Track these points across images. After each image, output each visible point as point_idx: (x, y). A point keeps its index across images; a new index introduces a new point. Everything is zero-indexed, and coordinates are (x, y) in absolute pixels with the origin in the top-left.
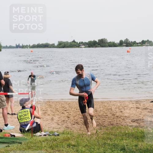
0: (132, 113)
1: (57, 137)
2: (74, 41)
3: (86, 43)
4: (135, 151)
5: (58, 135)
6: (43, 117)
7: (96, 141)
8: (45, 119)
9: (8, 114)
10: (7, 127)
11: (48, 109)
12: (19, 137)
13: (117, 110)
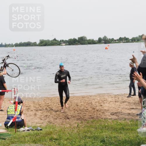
0: (111, 106)
2: (55, 40)
3: (66, 41)
4: (114, 142)
5: (41, 130)
6: (27, 112)
7: (77, 134)
8: (28, 115)
11: (31, 105)
12: (3, 133)
13: (97, 104)
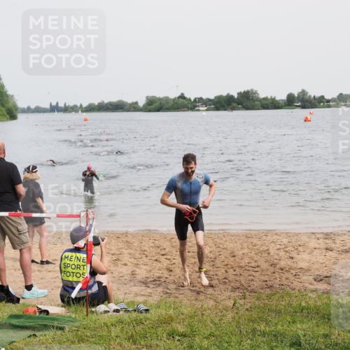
0: (314, 259)
1: (144, 314)
2: (182, 97)
3: (209, 100)
4: (323, 347)
5: (147, 311)
6: (112, 268)
7: (234, 324)
8: (117, 274)
9: (33, 261)
10: (31, 291)
11: (123, 250)
12: (58, 316)
13: (282, 253)
